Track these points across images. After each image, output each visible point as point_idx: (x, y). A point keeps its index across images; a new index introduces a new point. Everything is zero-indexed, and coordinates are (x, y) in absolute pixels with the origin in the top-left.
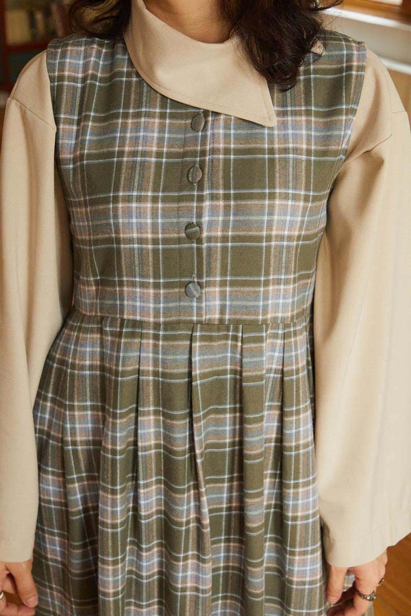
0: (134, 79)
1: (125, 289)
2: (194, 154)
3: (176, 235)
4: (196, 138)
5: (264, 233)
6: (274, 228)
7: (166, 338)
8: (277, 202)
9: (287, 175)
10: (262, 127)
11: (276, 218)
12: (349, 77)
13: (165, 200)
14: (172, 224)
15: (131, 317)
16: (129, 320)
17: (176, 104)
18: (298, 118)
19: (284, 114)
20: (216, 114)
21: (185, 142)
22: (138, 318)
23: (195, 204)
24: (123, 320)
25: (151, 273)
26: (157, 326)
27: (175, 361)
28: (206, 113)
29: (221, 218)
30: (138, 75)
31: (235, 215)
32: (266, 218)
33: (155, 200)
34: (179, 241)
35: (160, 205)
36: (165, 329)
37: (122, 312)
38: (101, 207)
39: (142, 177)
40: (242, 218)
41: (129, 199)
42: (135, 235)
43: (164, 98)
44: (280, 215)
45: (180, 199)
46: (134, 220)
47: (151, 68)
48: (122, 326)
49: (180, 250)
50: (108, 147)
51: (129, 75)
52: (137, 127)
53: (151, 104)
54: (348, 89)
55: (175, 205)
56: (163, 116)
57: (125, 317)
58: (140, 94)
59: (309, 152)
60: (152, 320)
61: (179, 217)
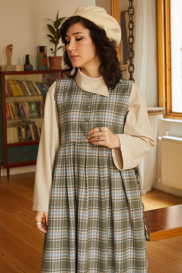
0: (77, 87)
1: (71, 134)
2: (89, 103)
3: (83, 121)
4: (90, 100)
5: (103, 120)
6: (106, 119)
7: (80, 146)
8: (106, 113)
9: (109, 108)
10: (105, 97)
11: (106, 117)
12: (128, 88)
13: (82, 112)
14: (83, 118)
15: (73, 141)
16: (72, 142)
17: (86, 92)
18: (114, 96)
19: (111, 94)
20: (95, 94)
21: (87, 101)
22: (74, 141)
23: (89, 114)
24: (70, 142)
25: (77, 129)
26: (78, 143)
27: (81, 152)
28: (93, 94)
29: (93, 117)
30: (78, 86)
31: (96, 116)
32: (104, 117)
33: (80, 112)
34: (84, 122)
35: (81, 113)
36: (80, 144)
37: (70, 140)
38: (67, 114)
39: (77, 107)
40: (98, 116)
41: (74, 111)
42: (74, 120)
43: (83, 90)
44: (107, 116)
45: (85, 113)
46: (74, 116)
47: (80, 84)
48: (70, 143)
49: (84, 124)
50: (69, 101)
51: (76, 86)
52: (77, 97)
53: (80, 92)
54: (127, 90)
55: (84, 114)
56: (83, 94)
57: (71, 141)
58: (78, 90)
59: (116, 103)
60: (77, 141)
61: (85, 116)
